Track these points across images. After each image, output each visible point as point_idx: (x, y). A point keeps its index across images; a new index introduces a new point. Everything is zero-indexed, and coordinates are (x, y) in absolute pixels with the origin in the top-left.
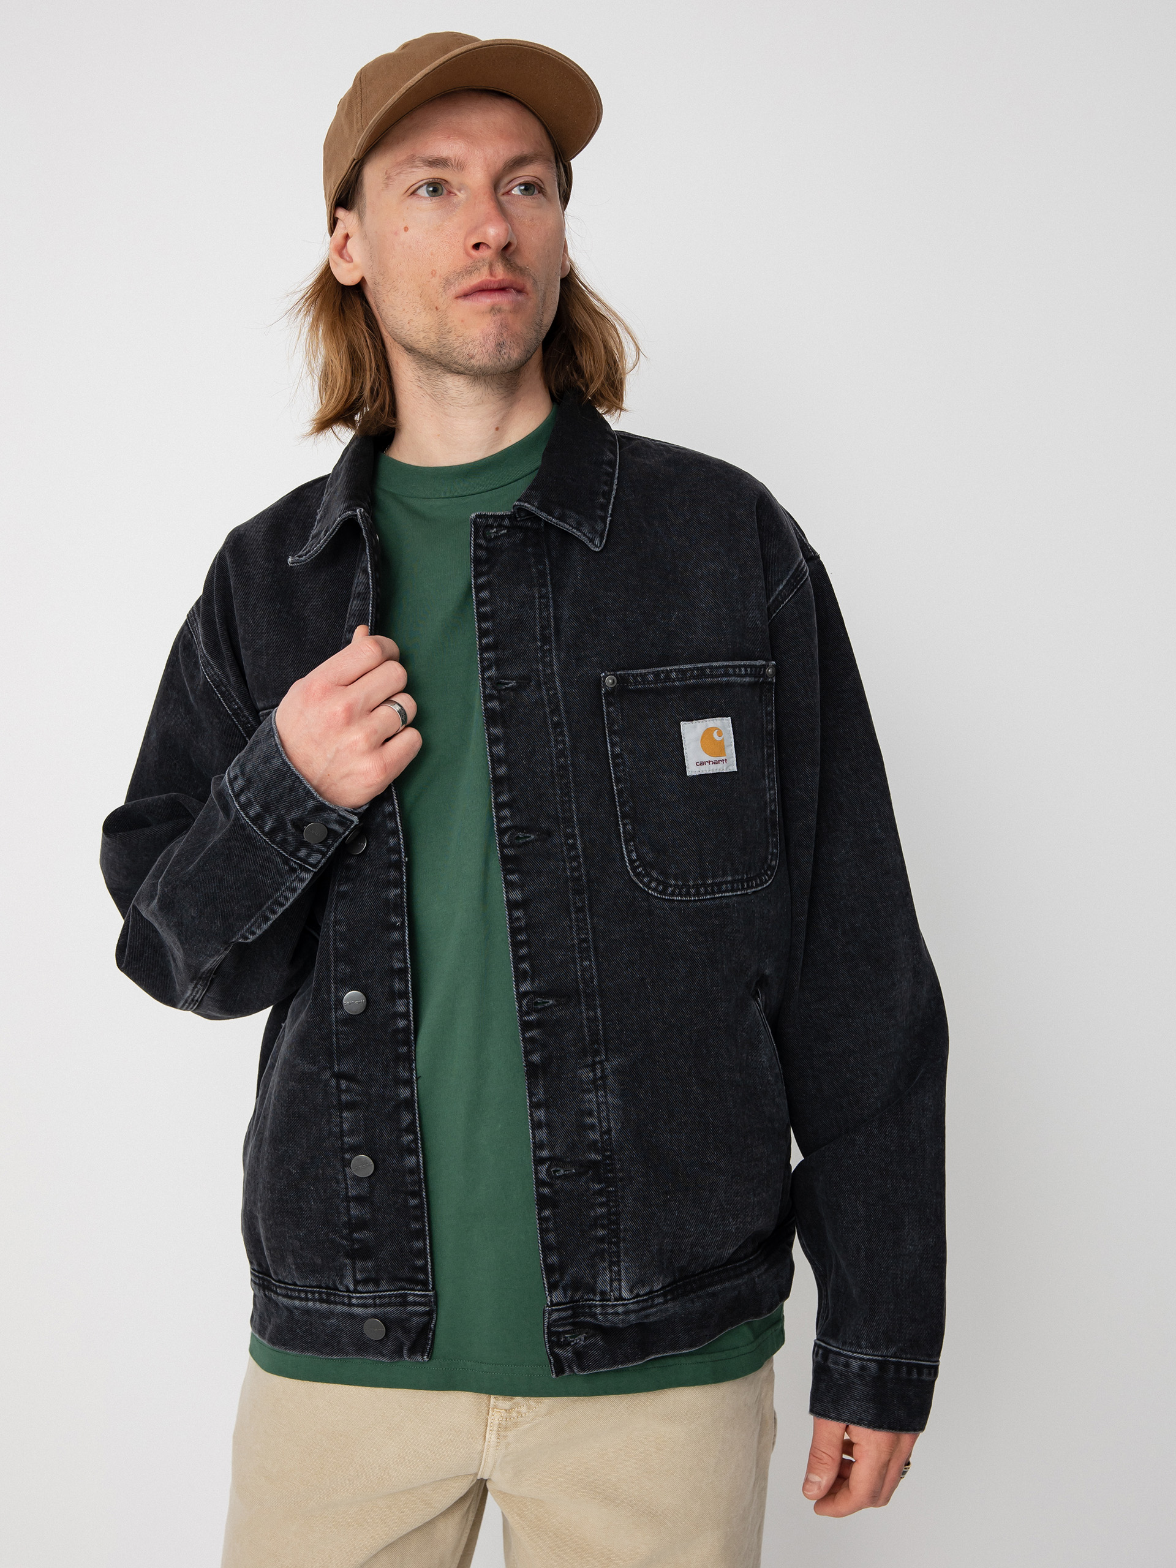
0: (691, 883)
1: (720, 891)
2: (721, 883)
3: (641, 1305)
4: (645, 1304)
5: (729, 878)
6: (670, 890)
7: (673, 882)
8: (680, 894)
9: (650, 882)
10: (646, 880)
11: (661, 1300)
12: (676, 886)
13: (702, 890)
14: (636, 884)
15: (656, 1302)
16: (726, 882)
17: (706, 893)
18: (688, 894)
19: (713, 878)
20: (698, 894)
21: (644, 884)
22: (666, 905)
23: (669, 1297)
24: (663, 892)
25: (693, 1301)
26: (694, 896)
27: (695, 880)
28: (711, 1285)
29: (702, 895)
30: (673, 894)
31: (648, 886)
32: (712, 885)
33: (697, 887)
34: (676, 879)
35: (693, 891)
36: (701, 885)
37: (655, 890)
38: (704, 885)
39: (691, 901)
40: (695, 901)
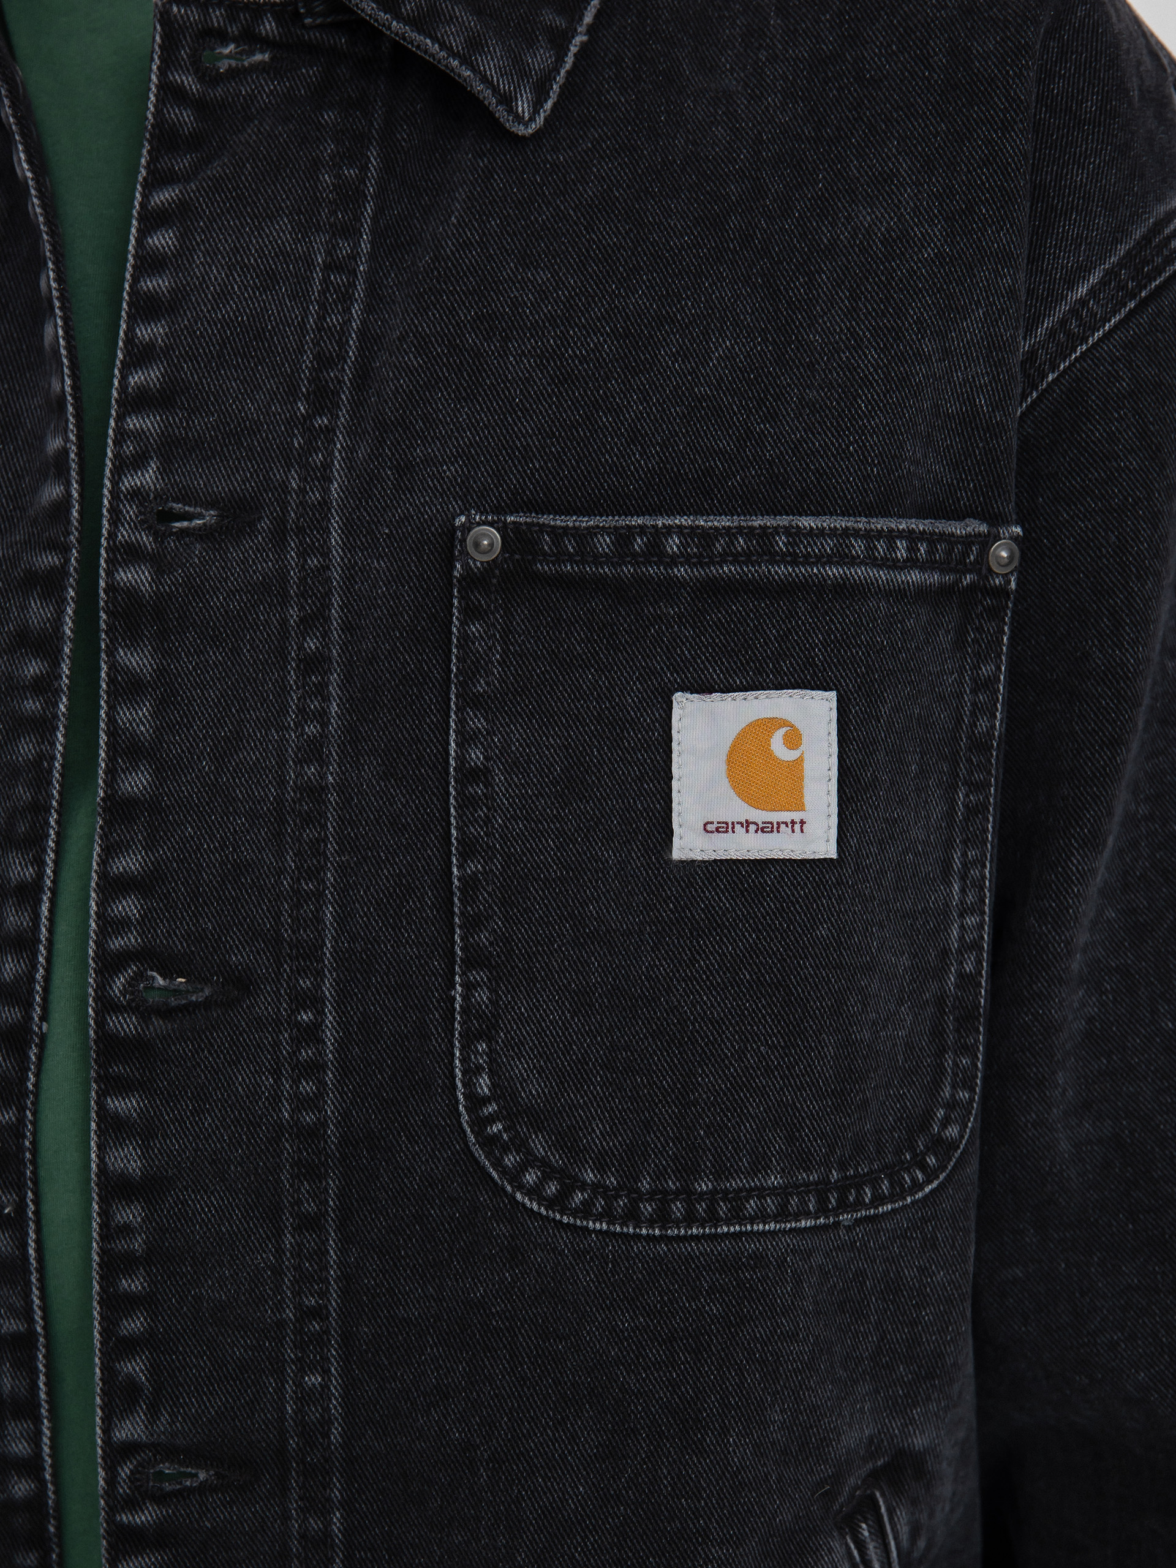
0: (645, 1185)
1: (737, 1216)
2: (737, 1199)
5: (774, 1180)
6: (579, 1197)
7: (590, 1176)
8: (608, 1215)
9: (522, 1168)
10: (510, 1160)
12: (598, 1188)
13: (678, 1208)
14: (483, 1169)
16: (761, 1192)
17: (690, 1219)
18: (632, 1215)
19: (719, 1174)
20: (663, 1218)
21: (504, 1171)
22: (563, 1242)
24: (558, 1202)
26: (651, 1224)
27: (659, 1175)
29: (677, 1223)
30: (585, 1211)
31: (515, 1177)
32: (712, 1196)
33: (663, 1198)
34: (601, 1168)
35: (647, 1208)
36: (677, 1193)
37: (534, 1192)
38: (688, 1195)
39: (639, 1237)
40: (650, 1238)
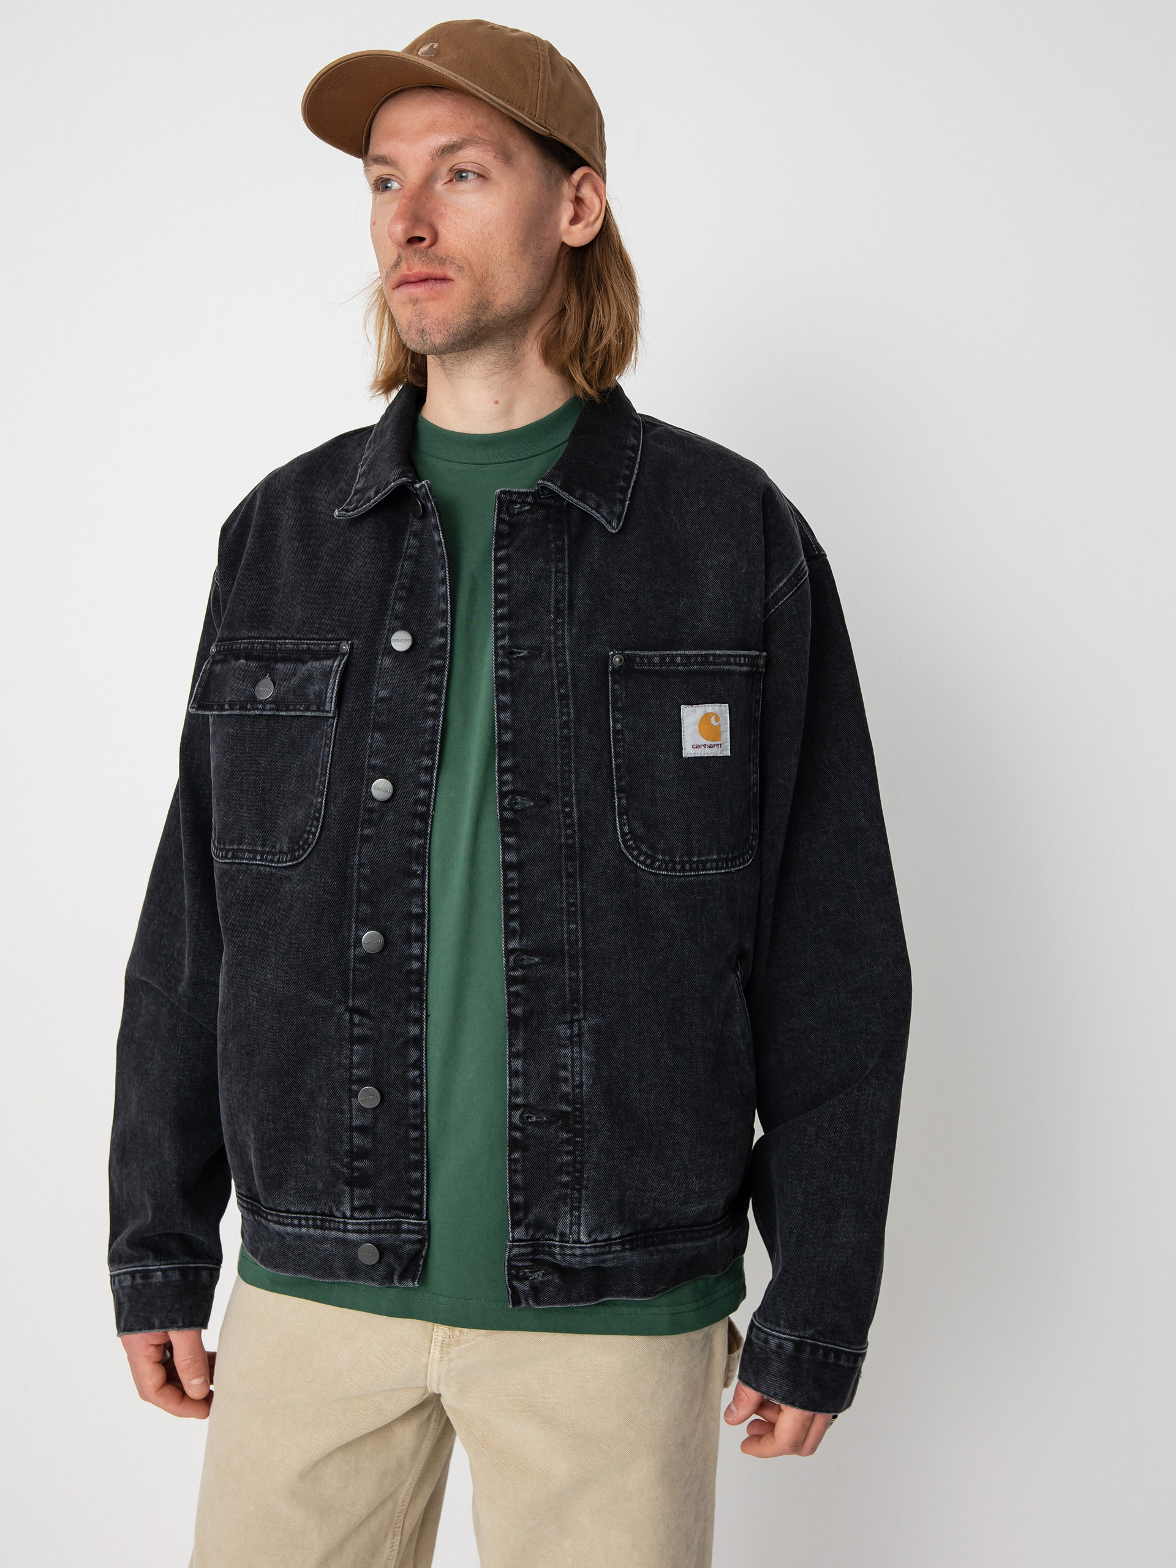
0: (677, 859)
1: (704, 869)
2: (704, 863)
3: (598, 1250)
4: (602, 1250)
5: (715, 857)
6: (657, 864)
7: (661, 857)
8: (666, 869)
9: (639, 855)
10: (635, 853)
11: (618, 1248)
12: (663, 861)
13: (687, 866)
14: (626, 856)
15: (613, 1249)
16: (712, 861)
17: (691, 870)
18: (674, 869)
19: (699, 856)
20: (683, 869)
21: (633, 857)
22: (652, 878)
23: (627, 1247)
24: (651, 866)
25: (651, 1254)
26: (679, 871)
27: (682, 856)
28: (674, 1241)
29: (687, 871)
30: (659, 868)
31: (636, 859)
32: (697, 862)
33: (682, 863)
34: (663, 855)
35: (678, 867)
36: (687, 862)
37: (643, 863)
38: (690, 862)
39: (676, 876)
40: (679, 876)
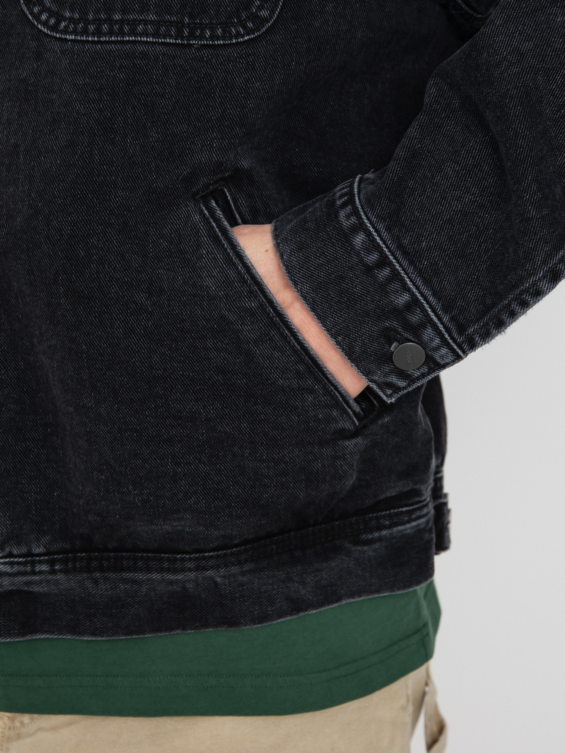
0: (91, 17)
1: (133, 32)
2: (134, 24)
3: (16, 568)
4: (22, 568)
6: (63, 24)
7: (68, 14)
8: (75, 32)
9: (41, 13)
10: (36, 10)
11: (45, 568)
12: (71, 20)
13: (105, 28)
14: (26, 15)
15: (38, 568)
16: (146, 22)
17: (111, 33)
18: (85, 32)
20: (98, 32)
21: (32, 13)
22: (57, 46)
23: (57, 567)
24: (54, 28)
25: (96, 582)
26: (93, 35)
27: (97, 12)
29: (105, 35)
30: (66, 31)
31: (37, 17)
32: (122, 22)
33: (98, 22)
34: (72, 11)
35: (92, 28)
36: (105, 21)
37: (45, 24)
38: (110, 21)
39: (88, 41)
40: (93, 42)
